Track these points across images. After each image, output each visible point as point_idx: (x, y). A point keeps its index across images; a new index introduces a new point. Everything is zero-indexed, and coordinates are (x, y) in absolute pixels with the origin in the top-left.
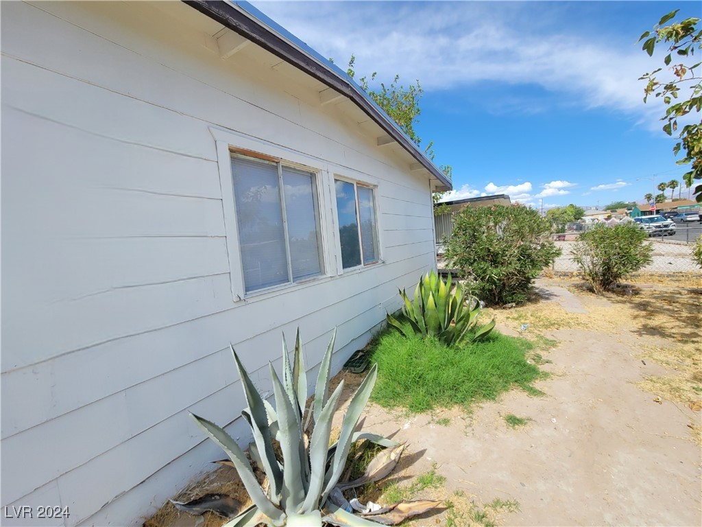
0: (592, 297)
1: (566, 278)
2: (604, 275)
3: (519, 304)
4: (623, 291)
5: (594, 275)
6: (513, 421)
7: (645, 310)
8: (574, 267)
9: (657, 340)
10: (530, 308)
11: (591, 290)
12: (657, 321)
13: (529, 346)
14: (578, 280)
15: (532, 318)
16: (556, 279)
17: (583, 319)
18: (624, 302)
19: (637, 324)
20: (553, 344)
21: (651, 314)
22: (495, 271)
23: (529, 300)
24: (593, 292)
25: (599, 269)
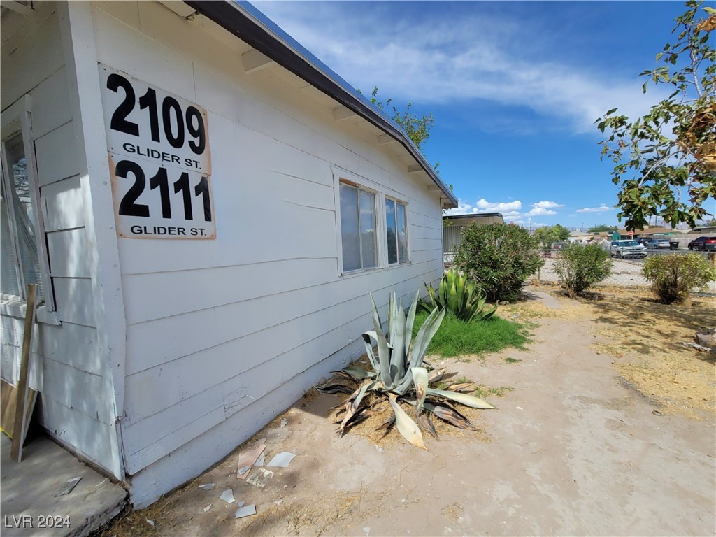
0: (567, 299)
1: (549, 286)
2: (577, 283)
3: (512, 302)
4: (591, 297)
5: (569, 283)
6: (510, 360)
7: (604, 308)
8: (555, 278)
9: (607, 325)
10: (520, 305)
11: (567, 295)
12: (610, 315)
13: (520, 326)
14: (558, 288)
15: (521, 311)
16: (541, 287)
17: (559, 312)
18: (589, 303)
19: (596, 317)
20: (537, 326)
21: (607, 311)
22: (494, 274)
23: (519, 299)
24: (569, 296)
25: (574, 279)
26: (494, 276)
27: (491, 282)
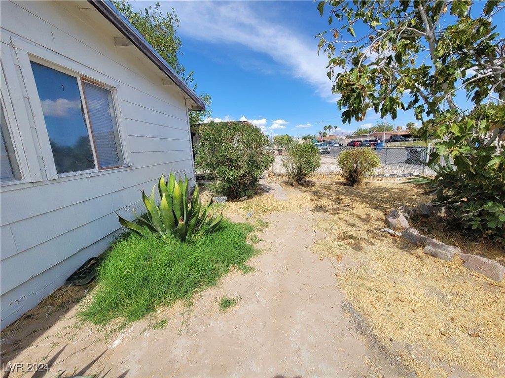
0: (292, 189)
1: (280, 177)
2: (298, 175)
3: (250, 197)
4: (307, 184)
5: (293, 175)
6: (227, 303)
7: (317, 195)
8: (283, 170)
9: (322, 214)
10: (257, 199)
11: (292, 185)
12: (324, 201)
13: (250, 229)
14: (286, 179)
15: (256, 207)
16: (274, 178)
17: (286, 204)
18: (307, 191)
19: (312, 205)
20: (266, 225)
21: (320, 198)
22: (231, 173)
23: (256, 193)
24: (293, 186)
25: (296, 171)
26: (231, 174)
27: (228, 181)
